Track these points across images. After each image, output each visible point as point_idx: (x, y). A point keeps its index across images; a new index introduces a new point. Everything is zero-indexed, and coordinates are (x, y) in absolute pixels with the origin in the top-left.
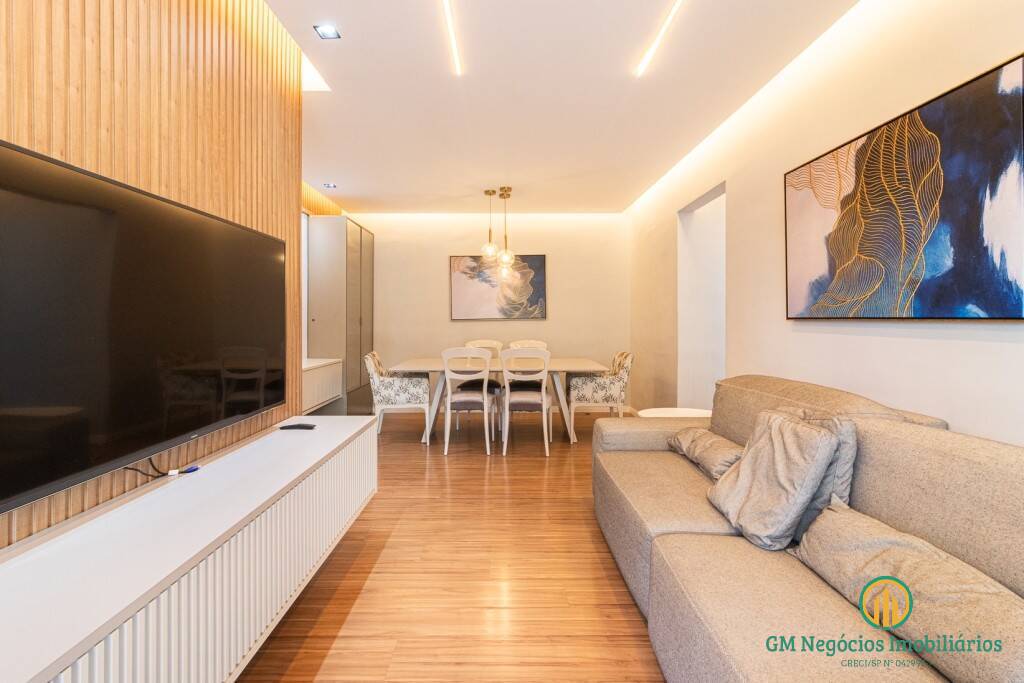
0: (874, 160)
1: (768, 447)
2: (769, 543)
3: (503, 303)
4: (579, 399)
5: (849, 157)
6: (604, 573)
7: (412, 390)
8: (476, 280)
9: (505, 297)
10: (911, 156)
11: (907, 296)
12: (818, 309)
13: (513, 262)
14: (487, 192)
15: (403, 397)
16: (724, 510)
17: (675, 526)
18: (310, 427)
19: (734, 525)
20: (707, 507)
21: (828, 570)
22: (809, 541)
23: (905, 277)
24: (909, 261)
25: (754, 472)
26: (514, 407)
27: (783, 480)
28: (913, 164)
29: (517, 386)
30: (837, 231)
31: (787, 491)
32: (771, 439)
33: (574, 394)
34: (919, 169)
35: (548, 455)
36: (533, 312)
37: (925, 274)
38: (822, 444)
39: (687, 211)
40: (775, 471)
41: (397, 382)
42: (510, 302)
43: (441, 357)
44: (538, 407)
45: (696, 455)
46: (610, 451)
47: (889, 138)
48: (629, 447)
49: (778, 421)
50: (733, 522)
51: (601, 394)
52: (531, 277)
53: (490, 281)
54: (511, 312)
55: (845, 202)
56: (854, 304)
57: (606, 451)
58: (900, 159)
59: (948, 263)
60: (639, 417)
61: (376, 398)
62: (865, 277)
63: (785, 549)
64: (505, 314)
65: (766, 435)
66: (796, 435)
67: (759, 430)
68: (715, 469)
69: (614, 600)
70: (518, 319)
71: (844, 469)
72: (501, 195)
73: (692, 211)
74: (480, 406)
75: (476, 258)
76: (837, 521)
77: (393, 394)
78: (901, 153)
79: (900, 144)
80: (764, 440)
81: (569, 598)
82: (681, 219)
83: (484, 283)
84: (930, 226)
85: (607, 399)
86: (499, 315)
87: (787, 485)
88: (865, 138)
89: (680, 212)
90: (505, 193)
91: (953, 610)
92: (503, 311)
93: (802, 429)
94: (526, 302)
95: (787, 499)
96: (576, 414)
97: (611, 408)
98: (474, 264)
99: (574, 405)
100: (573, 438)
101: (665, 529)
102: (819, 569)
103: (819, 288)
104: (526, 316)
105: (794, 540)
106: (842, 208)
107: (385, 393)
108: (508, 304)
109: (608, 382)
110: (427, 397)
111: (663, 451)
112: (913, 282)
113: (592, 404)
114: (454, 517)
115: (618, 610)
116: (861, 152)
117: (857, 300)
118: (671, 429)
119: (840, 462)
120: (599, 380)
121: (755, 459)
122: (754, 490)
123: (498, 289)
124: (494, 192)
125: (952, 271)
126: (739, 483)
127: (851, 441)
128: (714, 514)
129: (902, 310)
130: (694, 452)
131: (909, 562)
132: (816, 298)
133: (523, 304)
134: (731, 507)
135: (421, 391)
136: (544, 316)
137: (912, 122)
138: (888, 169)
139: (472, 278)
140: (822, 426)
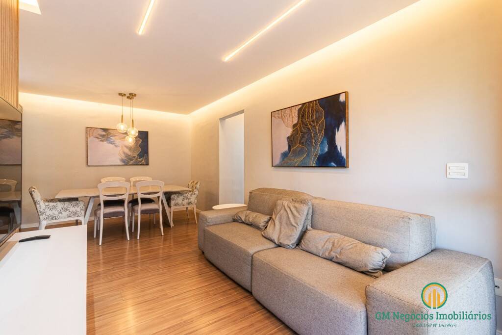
0: (304, 113)
1: (285, 213)
2: (292, 246)
3: (123, 156)
4: (175, 205)
5: (295, 112)
6: (219, 279)
7: (72, 209)
8: (105, 142)
9: (124, 153)
10: (316, 115)
11: (314, 159)
12: (284, 163)
13: (137, 134)
14: (120, 94)
15: (65, 214)
16: (272, 239)
17: (259, 248)
18: (47, 237)
19: (277, 243)
20: (265, 240)
21: (314, 250)
22: (305, 242)
23: (314, 153)
24: (315, 148)
25: (281, 223)
26: (143, 212)
27: (293, 223)
28: (316, 117)
29: (145, 201)
30: (291, 136)
31: (295, 227)
32: (286, 210)
33: (173, 203)
34: (318, 119)
35: (163, 234)
36: (141, 162)
37: (319, 153)
38: (305, 209)
39: (223, 119)
40: (290, 221)
41: (60, 205)
42: (127, 155)
43: (97, 187)
44: (157, 211)
45: (250, 221)
46: (211, 225)
47: (309, 107)
48: (218, 223)
49: (286, 204)
50: (277, 242)
51: (186, 201)
52: (140, 142)
53: (114, 144)
54: (127, 161)
55: (294, 126)
56: (297, 162)
57: (208, 226)
58: (312, 115)
59: (326, 150)
60: (213, 209)
61: (42, 217)
62: (300, 152)
63: (295, 247)
64: (124, 162)
65: (283, 209)
66: (295, 207)
67: (279, 208)
68: (261, 225)
69: (229, 287)
70: (133, 165)
71: (310, 217)
72: (128, 97)
73: (225, 119)
74: (123, 213)
75: (105, 130)
76: (312, 234)
77: (56, 213)
78: (312, 113)
79: (312, 110)
80: (282, 211)
81: (210, 293)
82: (221, 122)
83: (110, 144)
84: (321, 138)
85: (188, 204)
86: (120, 163)
87: (295, 225)
88: (301, 106)
89: (220, 119)
90: (131, 96)
91: (351, 250)
92: (122, 160)
93: (297, 205)
94: (137, 156)
95: (296, 230)
96: (174, 212)
97: (187, 208)
98: (104, 133)
99: (173, 208)
100: (172, 225)
101: (258, 250)
102: (310, 251)
103: (285, 155)
104: (137, 163)
105: (298, 243)
106: (293, 128)
107: (49, 212)
108: (126, 157)
109: (189, 195)
110: (83, 212)
111: (231, 222)
112: (316, 155)
113: (182, 207)
114: (129, 276)
115: (233, 291)
116: (300, 110)
117: (298, 160)
118: (234, 212)
119: (309, 215)
120: (186, 195)
121: (280, 218)
122: (282, 229)
123: (120, 148)
124: (125, 95)
125: (327, 152)
126: (276, 228)
127: (311, 207)
128: (268, 241)
129: (313, 163)
130: (249, 220)
131: (336, 241)
132: (283, 159)
133: (135, 157)
134: (275, 237)
135: (78, 209)
136: (147, 164)
137: (316, 104)
138: (308, 118)
139: (102, 141)
140: (301, 203)
